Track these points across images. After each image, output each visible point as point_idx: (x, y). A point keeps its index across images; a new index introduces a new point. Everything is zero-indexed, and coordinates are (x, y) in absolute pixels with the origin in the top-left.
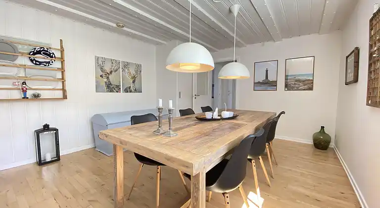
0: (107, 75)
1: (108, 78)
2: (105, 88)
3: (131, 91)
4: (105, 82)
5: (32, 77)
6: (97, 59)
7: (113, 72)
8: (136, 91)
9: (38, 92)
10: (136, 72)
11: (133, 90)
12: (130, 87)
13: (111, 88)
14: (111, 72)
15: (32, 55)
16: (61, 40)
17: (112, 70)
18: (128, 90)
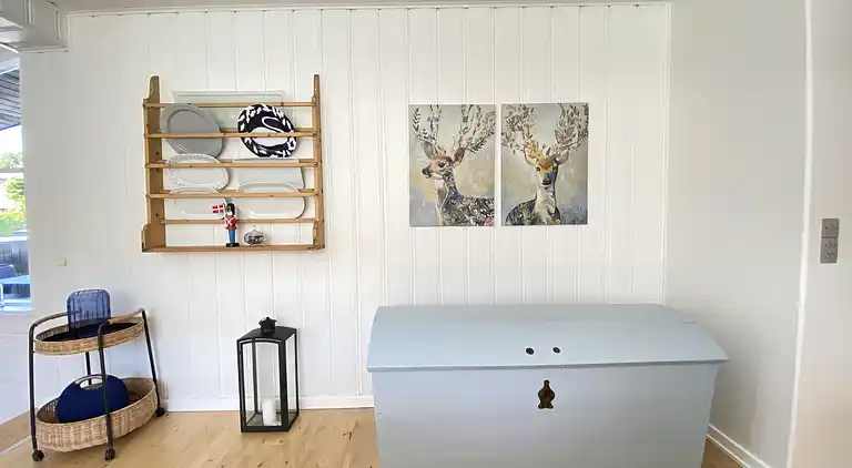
0: (447, 164)
1: (448, 176)
2: (439, 211)
3: (535, 221)
4: (439, 191)
5: (246, 191)
6: (415, 113)
7: (467, 152)
8: (557, 217)
9: (259, 228)
10: (564, 139)
11: (545, 216)
12: (531, 205)
13: (459, 209)
14: (460, 154)
15: (244, 131)
16: (317, 77)
17: (464, 144)
18: (522, 215)
